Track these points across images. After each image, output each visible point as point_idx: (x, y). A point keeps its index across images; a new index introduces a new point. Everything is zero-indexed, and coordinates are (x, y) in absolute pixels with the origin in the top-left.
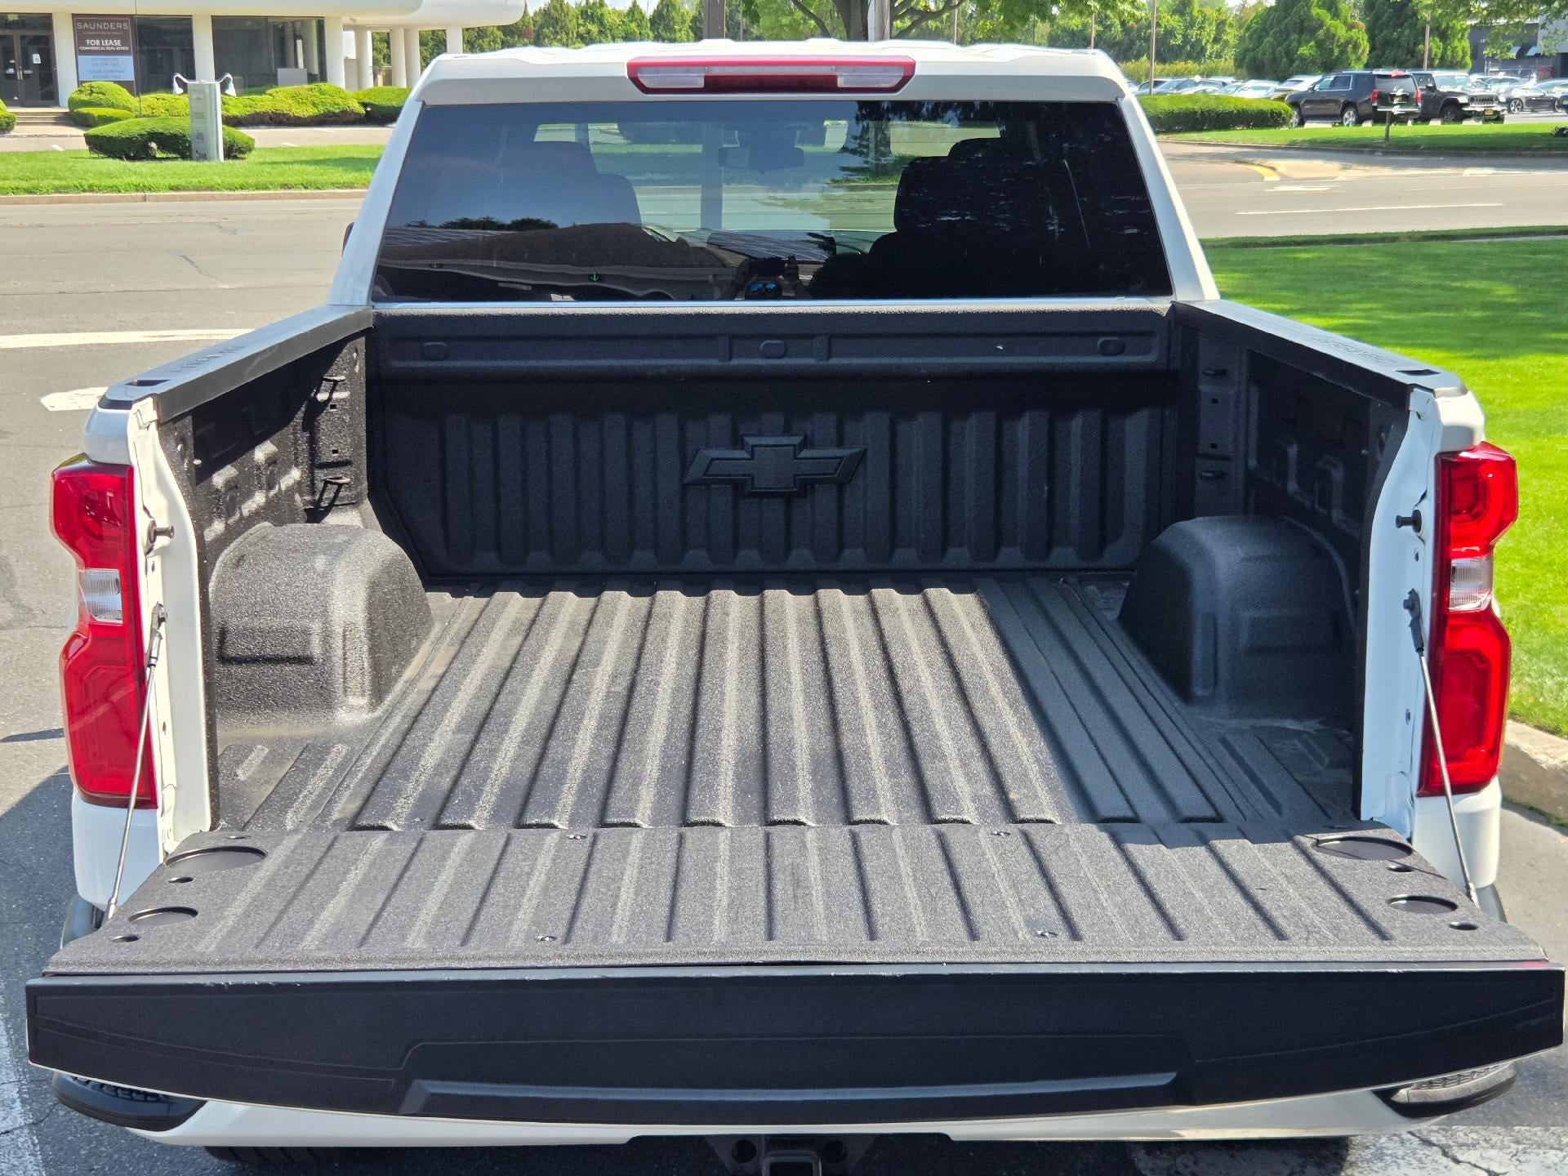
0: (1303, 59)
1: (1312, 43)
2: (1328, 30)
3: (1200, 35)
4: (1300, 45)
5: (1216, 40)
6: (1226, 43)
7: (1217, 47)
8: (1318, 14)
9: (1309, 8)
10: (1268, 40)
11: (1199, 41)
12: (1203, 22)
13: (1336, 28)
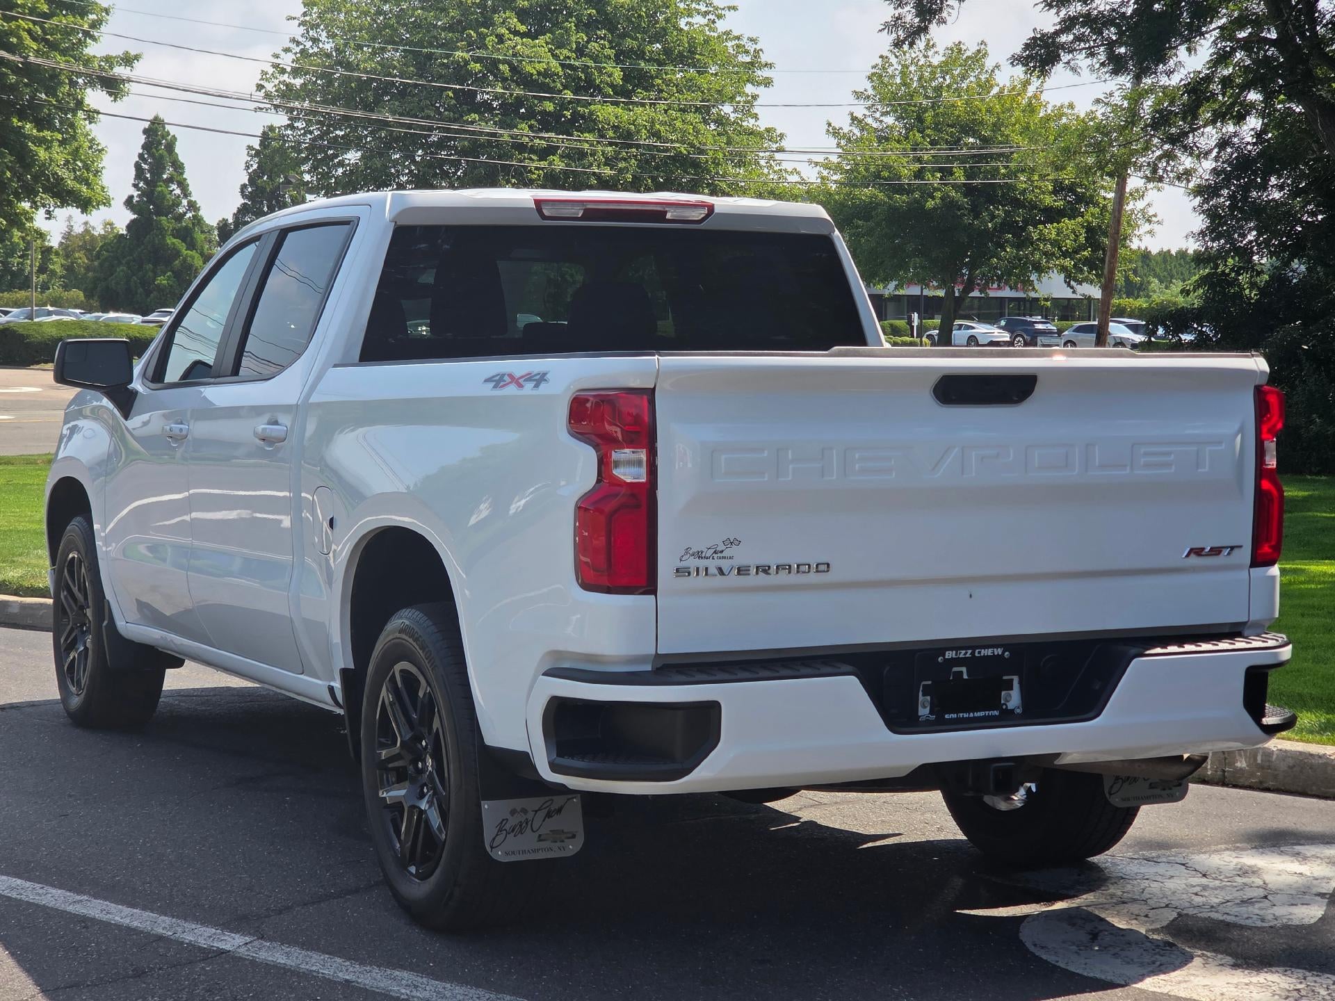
0: (159, 288)
1: (169, 274)
2: (185, 260)
3: (22, 264)
4: (156, 275)
5: (42, 270)
6: (53, 273)
7: (43, 277)
8: (173, 243)
9: (164, 237)
10: (121, 270)
11: (21, 271)
12: (27, 249)
13: (193, 258)
